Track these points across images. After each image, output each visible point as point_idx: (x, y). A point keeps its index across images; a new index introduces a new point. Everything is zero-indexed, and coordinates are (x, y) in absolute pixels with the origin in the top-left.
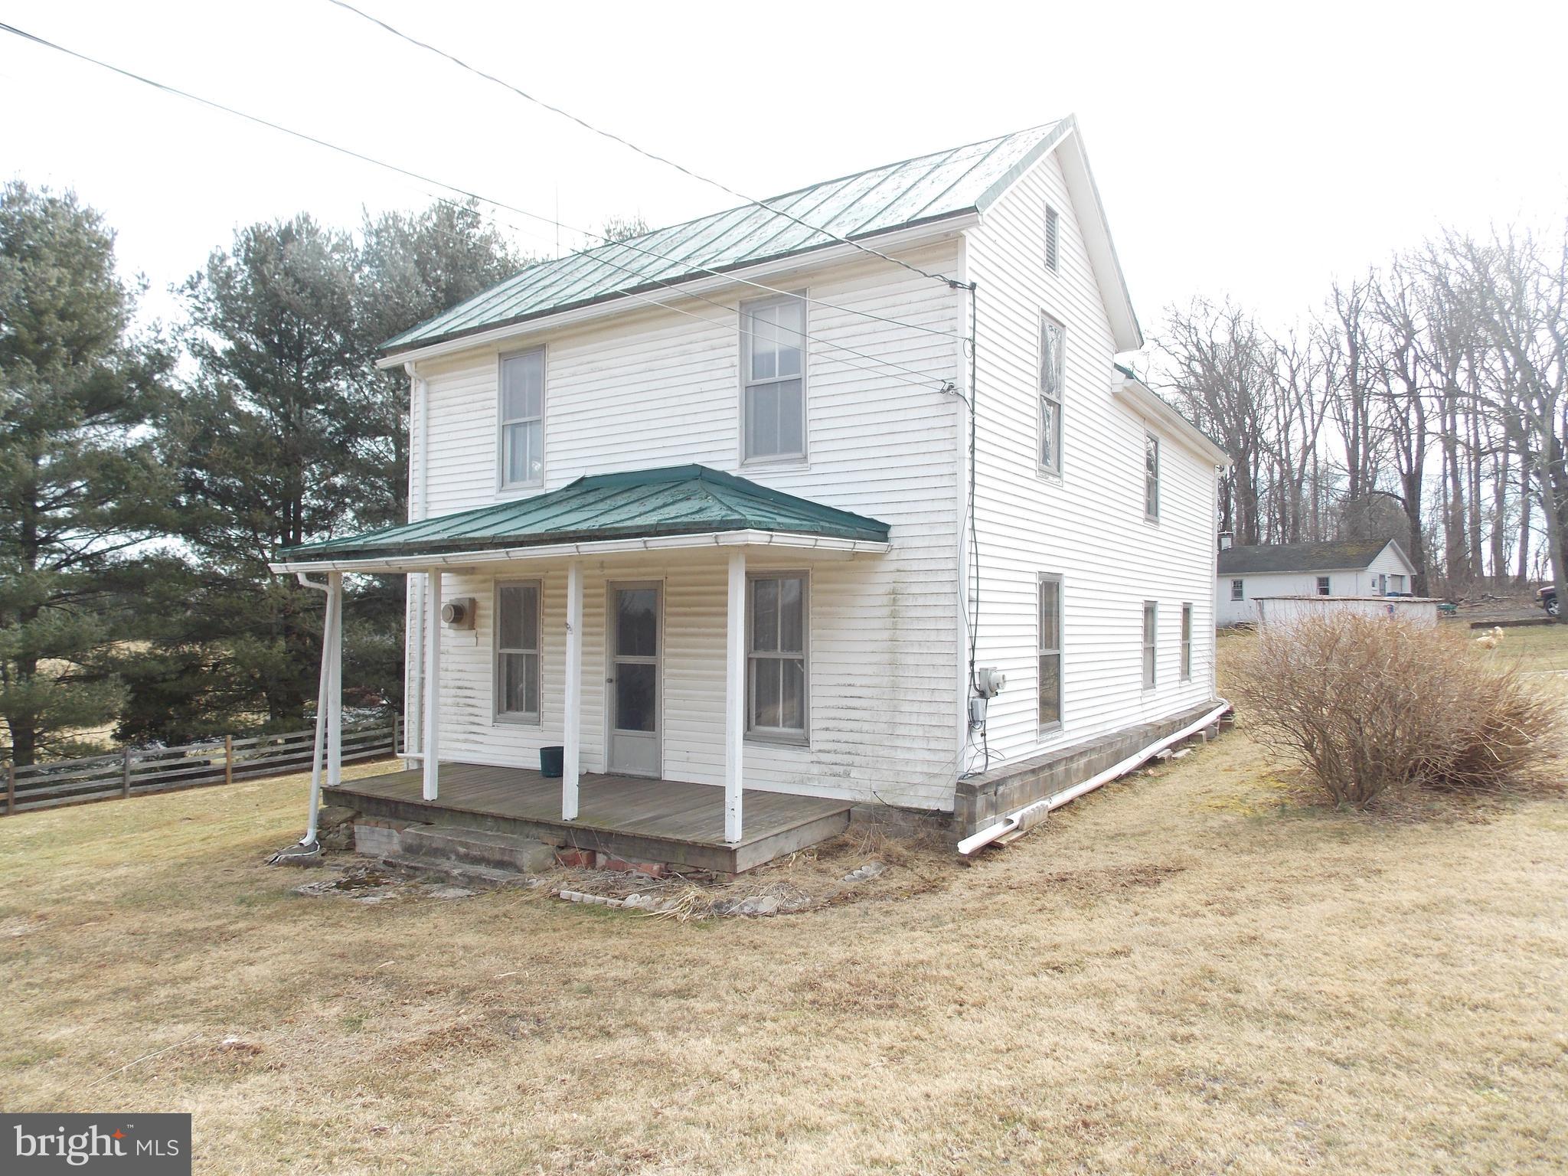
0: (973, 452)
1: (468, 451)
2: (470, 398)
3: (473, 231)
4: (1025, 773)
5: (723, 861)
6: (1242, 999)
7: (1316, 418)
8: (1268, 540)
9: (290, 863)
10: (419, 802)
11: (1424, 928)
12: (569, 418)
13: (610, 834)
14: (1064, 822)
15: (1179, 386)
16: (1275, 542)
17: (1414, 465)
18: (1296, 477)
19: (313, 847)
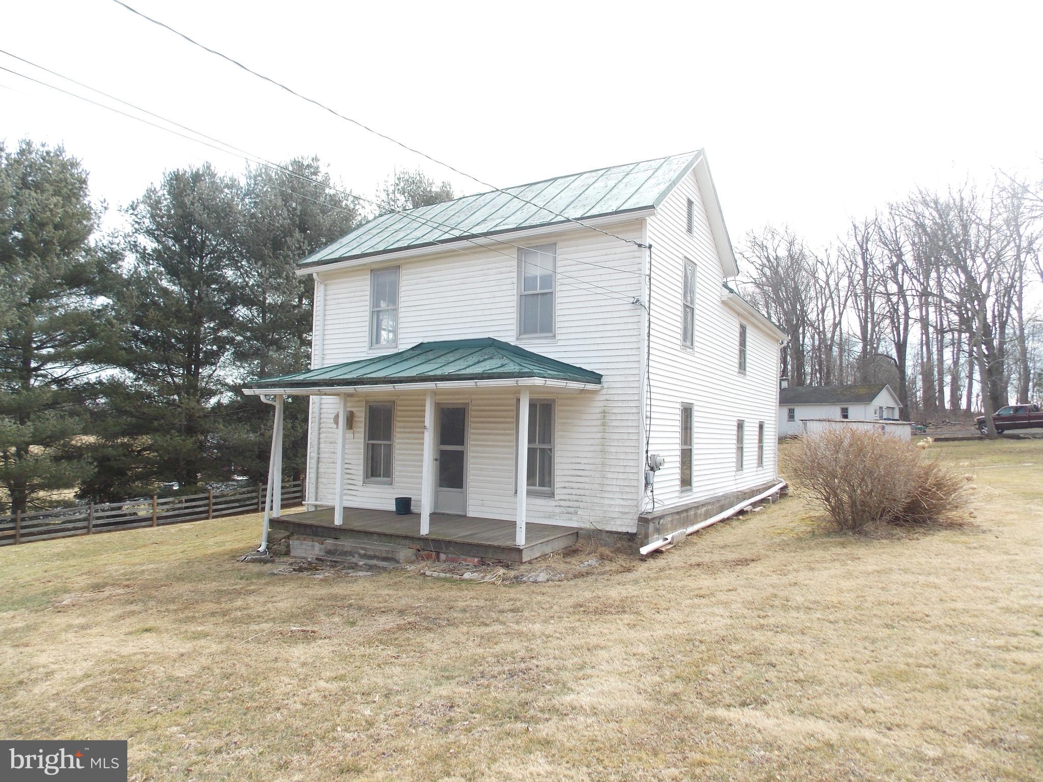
0: (649, 336)
1: (350, 325)
2: (352, 295)
3: (314, 177)
4: (674, 513)
5: (515, 556)
6: (790, 603)
7: (842, 306)
8: (811, 383)
9: (253, 561)
10: (332, 526)
11: (877, 579)
12: (414, 309)
13: (450, 542)
14: (695, 541)
15: (755, 283)
16: (815, 384)
17: (902, 338)
18: (829, 343)
19: (265, 552)
